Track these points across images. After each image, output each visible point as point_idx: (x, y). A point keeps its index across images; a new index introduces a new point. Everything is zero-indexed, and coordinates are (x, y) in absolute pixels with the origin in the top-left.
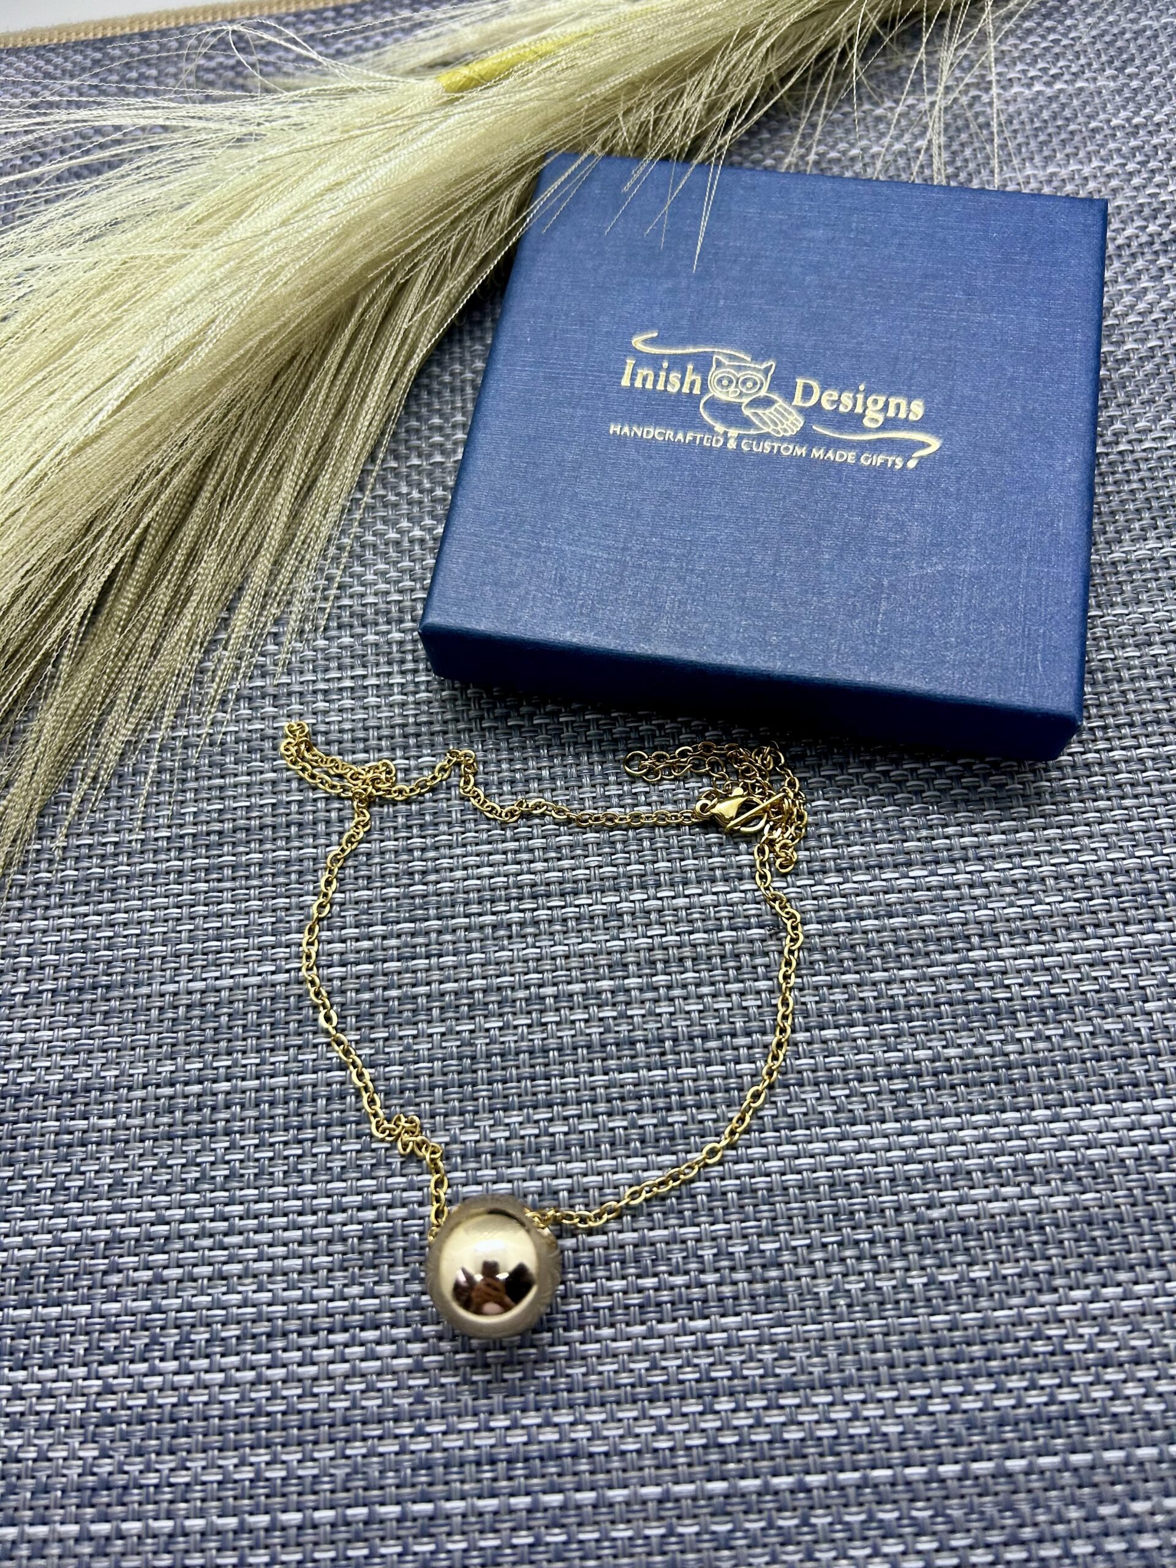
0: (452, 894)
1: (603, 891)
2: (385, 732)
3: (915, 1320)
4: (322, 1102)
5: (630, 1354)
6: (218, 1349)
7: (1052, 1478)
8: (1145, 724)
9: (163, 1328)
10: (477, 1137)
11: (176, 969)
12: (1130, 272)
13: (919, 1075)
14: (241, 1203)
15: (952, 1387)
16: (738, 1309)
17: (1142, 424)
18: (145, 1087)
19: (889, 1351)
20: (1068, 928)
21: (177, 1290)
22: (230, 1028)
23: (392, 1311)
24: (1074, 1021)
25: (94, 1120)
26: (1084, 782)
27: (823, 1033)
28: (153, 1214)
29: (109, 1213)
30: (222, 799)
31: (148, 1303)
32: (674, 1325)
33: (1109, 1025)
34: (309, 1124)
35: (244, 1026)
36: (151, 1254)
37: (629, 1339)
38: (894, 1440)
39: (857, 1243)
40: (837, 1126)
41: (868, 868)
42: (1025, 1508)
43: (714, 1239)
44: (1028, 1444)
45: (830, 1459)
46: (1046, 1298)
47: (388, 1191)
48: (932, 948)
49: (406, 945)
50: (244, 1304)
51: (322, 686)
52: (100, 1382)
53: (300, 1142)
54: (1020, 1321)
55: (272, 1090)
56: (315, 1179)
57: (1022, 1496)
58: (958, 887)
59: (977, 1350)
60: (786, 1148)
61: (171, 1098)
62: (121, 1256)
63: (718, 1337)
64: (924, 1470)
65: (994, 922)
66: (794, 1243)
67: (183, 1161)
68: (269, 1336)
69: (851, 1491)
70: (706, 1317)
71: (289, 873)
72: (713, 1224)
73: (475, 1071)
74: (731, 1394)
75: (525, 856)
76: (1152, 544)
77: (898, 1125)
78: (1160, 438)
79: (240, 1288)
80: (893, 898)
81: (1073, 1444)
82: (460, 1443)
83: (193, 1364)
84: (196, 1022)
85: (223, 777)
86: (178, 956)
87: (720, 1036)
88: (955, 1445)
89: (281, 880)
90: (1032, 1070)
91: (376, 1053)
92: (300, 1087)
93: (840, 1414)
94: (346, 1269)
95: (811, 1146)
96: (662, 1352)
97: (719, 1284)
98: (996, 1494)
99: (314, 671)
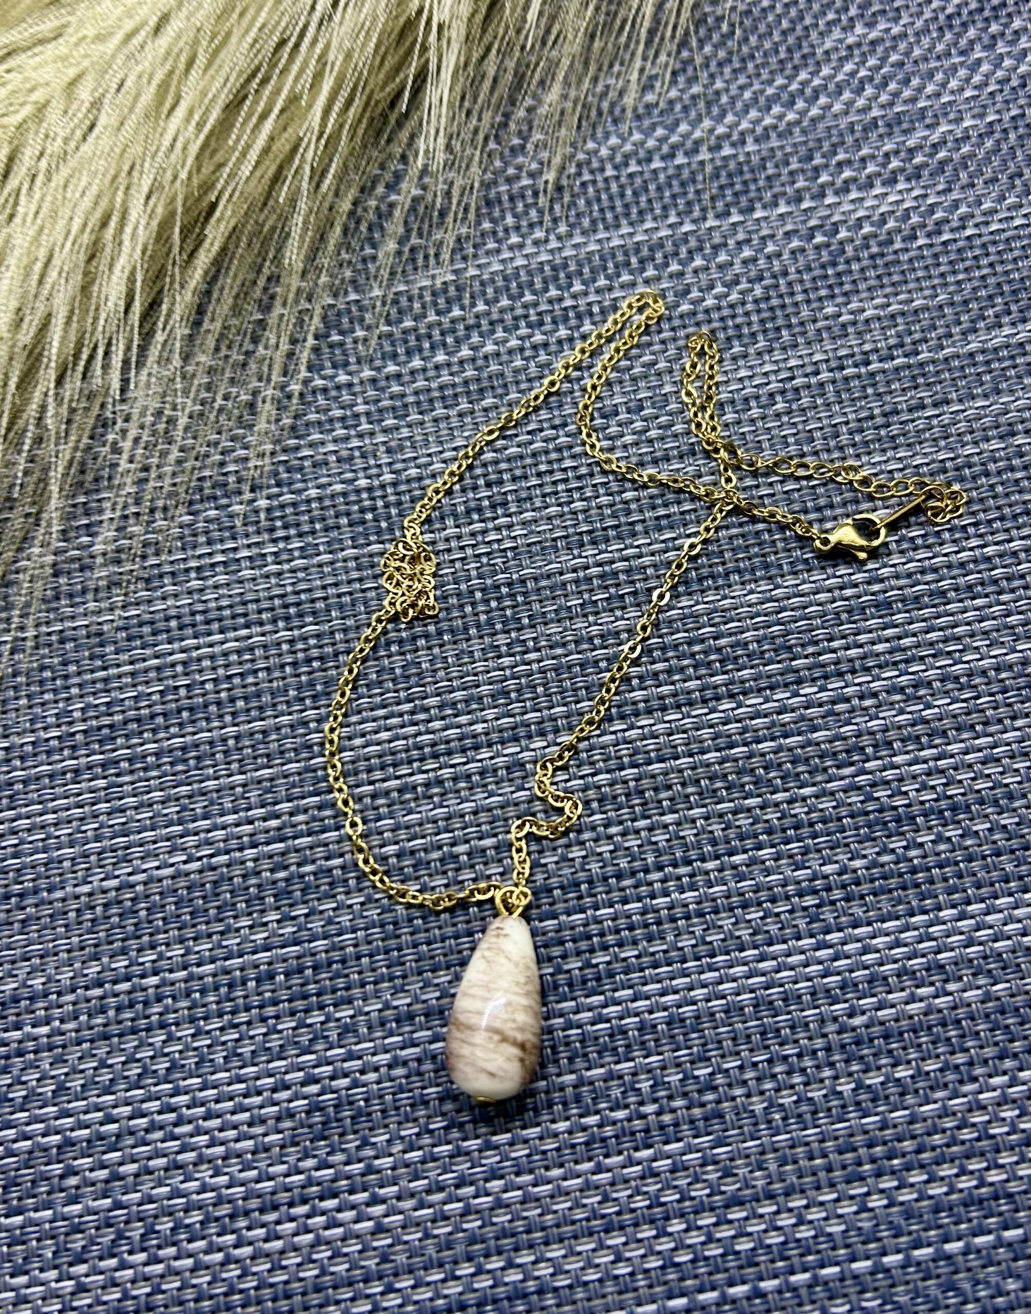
0: (353, 762)
1: (502, 743)
2: (265, 605)
3: (847, 1124)
4: (252, 984)
5: (581, 1191)
6: (183, 1236)
7: (989, 1255)
8: (1015, 517)
9: (127, 1222)
10: (408, 1001)
11: (87, 869)
12: (963, 42)
13: (829, 889)
14: (186, 1093)
15: (888, 1183)
16: (679, 1135)
17: (987, 205)
18: (73, 991)
19: (825, 1156)
20: (957, 729)
21: (136, 1184)
22: (150, 922)
23: (348, 1178)
24: (971, 819)
25: (28, 1029)
26: (961, 581)
27: (733, 859)
28: (100, 1114)
29: (56, 1119)
30: (108, 691)
31: (109, 1201)
32: (621, 1158)
33: (1007, 820)
34: (242, 1008)
35: (164, 919)
36: (104, 1153)
37: (579, 1176)
38: (839, 1240)
39: (785, 1058)
40: (755, 948)
41: (759, 690)
42: (967, 1286)
43: (649, 1071)
44: (963, 1226)
45: (780, 1264)
46: (969, 1088)
47: (328, 1064)
48: (829, 763)
49: (314, 819)
50: (203, 1189)
51: (193, 564)
52: (72, 1283)
53: (236, 1026)
54: (946, 1113)
55: (201, 978)
56: (256, 1060)
57: (962, 1275)
58: (848, 700)
59: (908, 1145)
60: (709, 976)
61: (102, 998)
62: (75, 1159)
63: (663, 1164)
64: (869, 1263)
65: (887, 730)
66: (726, 1066)
67: (123, 1059)
68: (232, 1216)
69: (803, 1292)
70: (649, 1146)
71: (186, 760)
72: (646, 1057)
73: (398, 937)
74: (682, 1216)
75: (422, 716)
76: (1007, 331)
77: (813, 941)
78: (1006, 219)
79: (197, 1175)
80: (786, 717)
81: (1005, 1221)
82: (429, 1295)
83: (161, 1253)
84: (116, 919)
85: (105, 669)
86: (87, 856)
87: (633, 874)
88: (895, 1236)
89: (180, 768)
90: (936, 871)
91: (300, 930)
92: (228, 972)
93: (785, 1221)
94: (297, 1144)
95: (732, 971)
96: (613, 1184)
97: (659, 1113)
98: (938, 1276)
99: (184, 549)
